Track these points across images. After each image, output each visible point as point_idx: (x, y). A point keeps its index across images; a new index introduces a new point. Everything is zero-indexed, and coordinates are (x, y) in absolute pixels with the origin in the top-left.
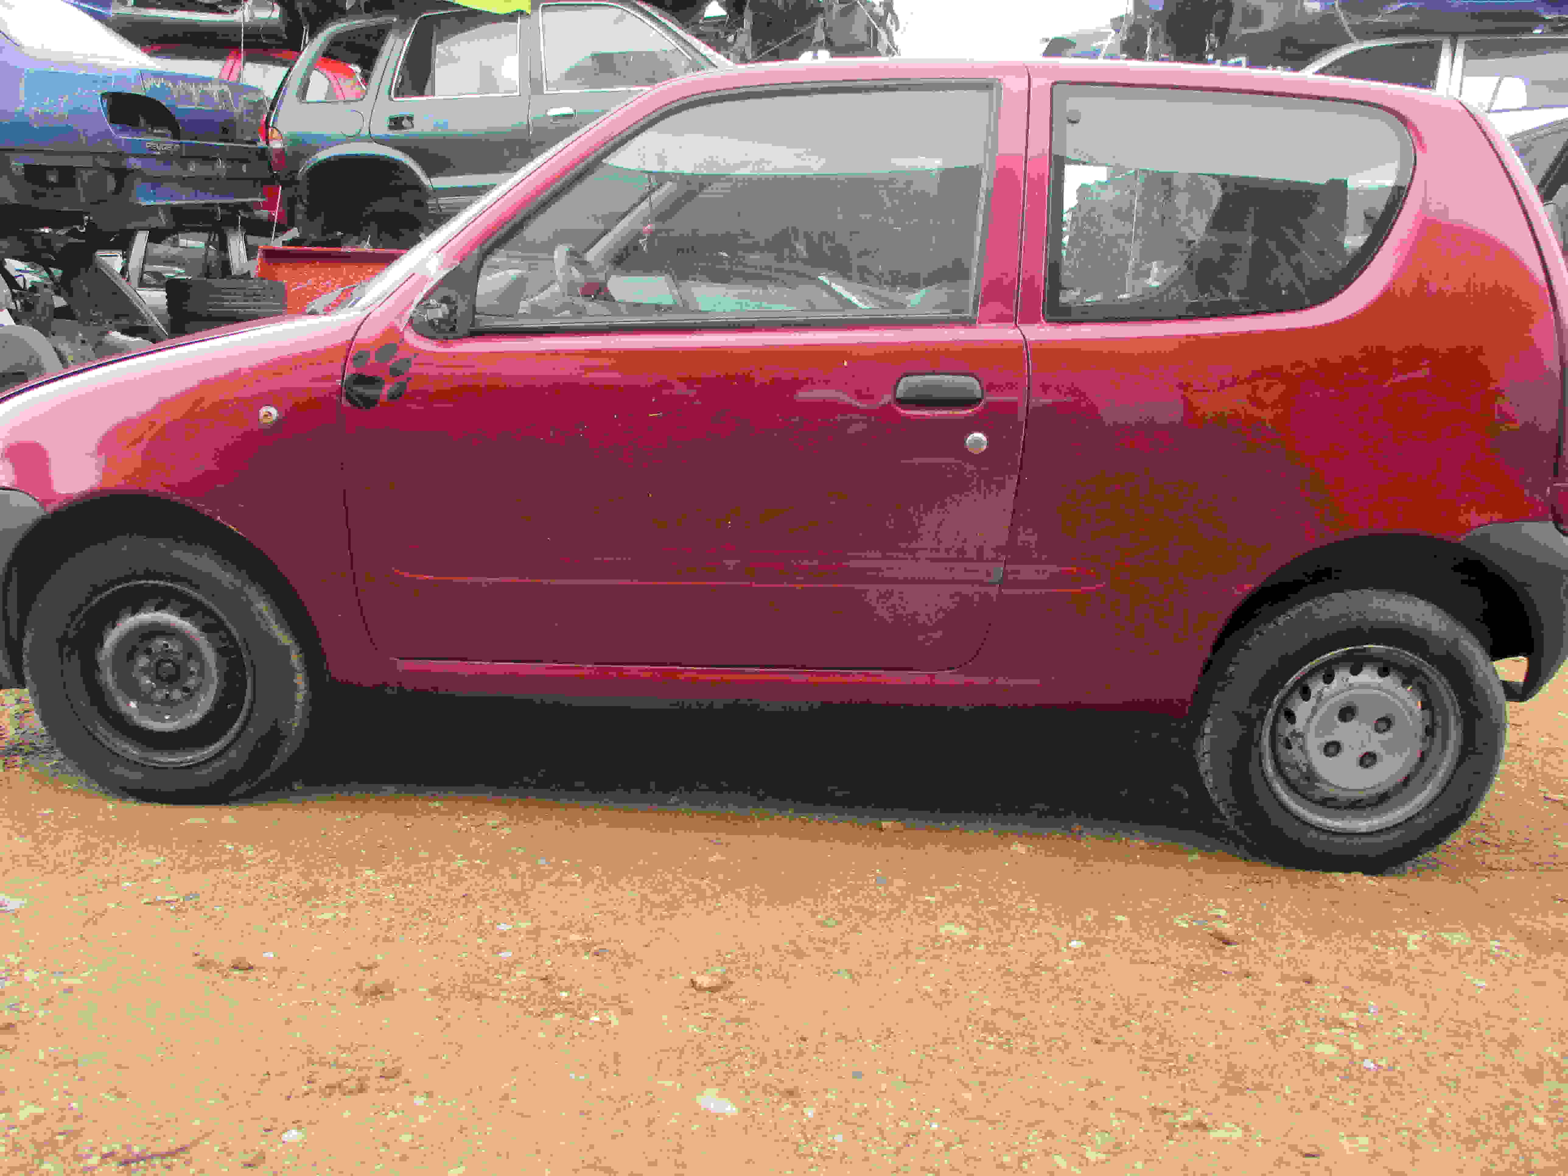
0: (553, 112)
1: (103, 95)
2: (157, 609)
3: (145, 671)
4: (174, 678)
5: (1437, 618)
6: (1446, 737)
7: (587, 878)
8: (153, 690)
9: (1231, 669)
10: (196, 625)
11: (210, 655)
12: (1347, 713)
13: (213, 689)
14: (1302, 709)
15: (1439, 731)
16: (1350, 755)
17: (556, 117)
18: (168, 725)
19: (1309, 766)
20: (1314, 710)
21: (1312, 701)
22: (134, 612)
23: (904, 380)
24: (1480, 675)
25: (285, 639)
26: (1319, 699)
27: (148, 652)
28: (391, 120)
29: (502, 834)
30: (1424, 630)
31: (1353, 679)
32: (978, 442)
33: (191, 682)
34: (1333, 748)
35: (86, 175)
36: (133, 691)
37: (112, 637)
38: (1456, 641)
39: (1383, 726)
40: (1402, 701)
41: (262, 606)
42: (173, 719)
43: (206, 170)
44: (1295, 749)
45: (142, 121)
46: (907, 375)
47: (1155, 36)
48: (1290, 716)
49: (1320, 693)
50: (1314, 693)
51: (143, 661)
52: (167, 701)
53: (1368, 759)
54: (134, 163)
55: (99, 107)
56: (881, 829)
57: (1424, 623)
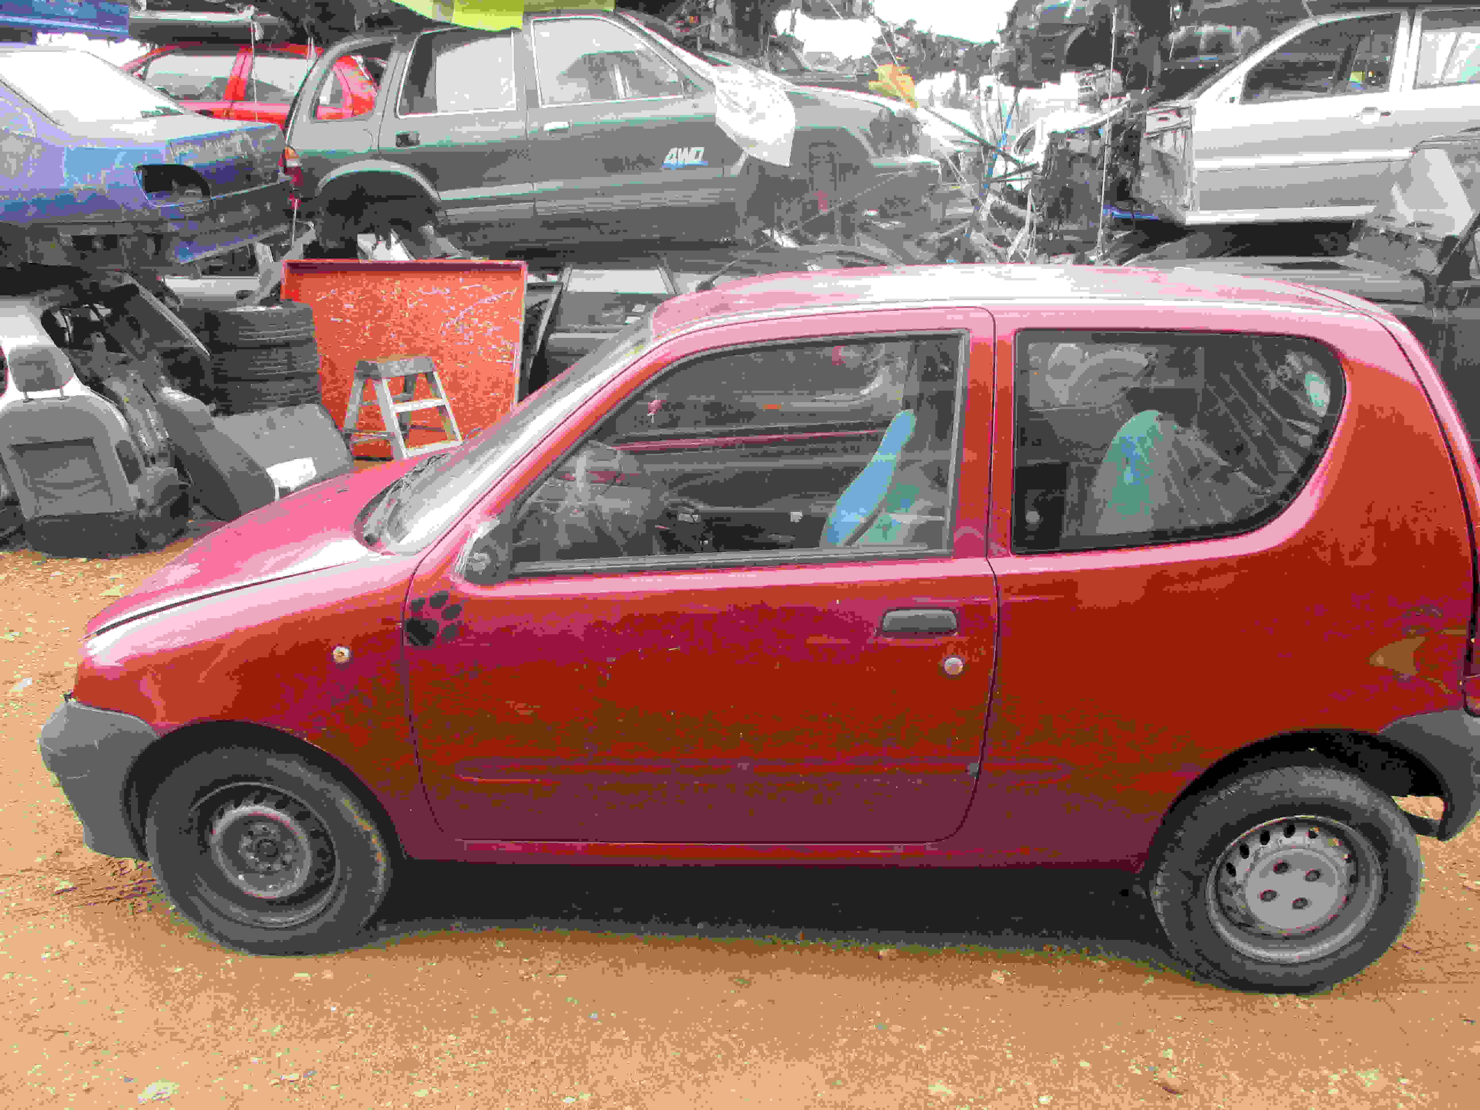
0: (548, 127)
1: (139, 168)
2: (256, 802)
3: (249, 849)
4: (274, 855)
5: (1360, 792)
6: (1368, 884)
7: (634, 1034)
8: (257, 864)
9: (1180, 834)
10: (290, 815)
11: (302, 837)
12: (1281, 867)
13: (308, 862)
14: (1242, 865)
15: (1362, 878)
16: (1284, 900)
17: (552, 131)
18: (272, 892)
19: (1247, 909)
20: (1252, 867)
21: (1250, 859)
22: (236, 806)
23: (889, 614)
24: (1397, 839)
25: (365, 825)
26: (1256, 858)
27: (251, 833)
28: (398, 136)
29: (558, 983)
30: (1348, 804)
31: (1286, 841)
32: (955, 666)
33: (288, 858)
34: (1268, 896)
35: (128, 242)
36: (241, 865)
37: (221, 825)
38: (1377, 812)
39: (1313, 876)
40: (1331, 860)
41: (347, 804)
42: (275, 888)
43: (235, 217)
44: (1235, 896)
45: (174, 184)
46: (890, 611)
47: (1120, 16)
48: (1232, 871)
49: (1257, 853)
50: (1252, 851)
51: (246, 842)
52: (269, 872)
53: (1300, 903)
54: (171, 228)
55: (134, 181)
56: (879, 957)
57: (1349, 797)
